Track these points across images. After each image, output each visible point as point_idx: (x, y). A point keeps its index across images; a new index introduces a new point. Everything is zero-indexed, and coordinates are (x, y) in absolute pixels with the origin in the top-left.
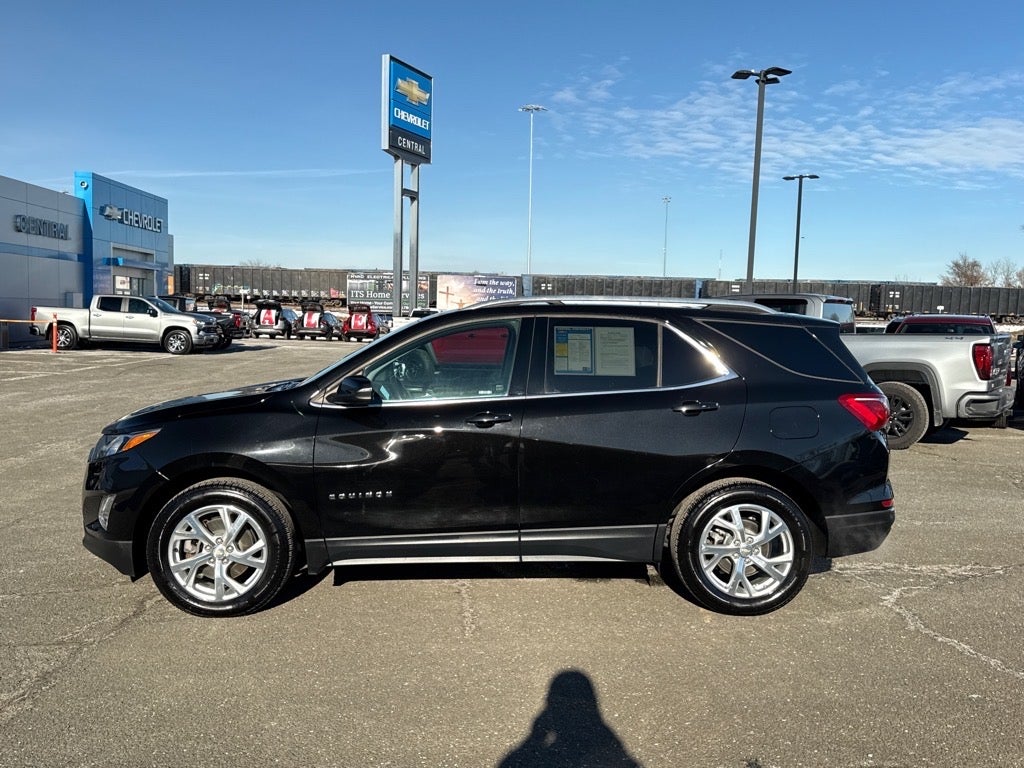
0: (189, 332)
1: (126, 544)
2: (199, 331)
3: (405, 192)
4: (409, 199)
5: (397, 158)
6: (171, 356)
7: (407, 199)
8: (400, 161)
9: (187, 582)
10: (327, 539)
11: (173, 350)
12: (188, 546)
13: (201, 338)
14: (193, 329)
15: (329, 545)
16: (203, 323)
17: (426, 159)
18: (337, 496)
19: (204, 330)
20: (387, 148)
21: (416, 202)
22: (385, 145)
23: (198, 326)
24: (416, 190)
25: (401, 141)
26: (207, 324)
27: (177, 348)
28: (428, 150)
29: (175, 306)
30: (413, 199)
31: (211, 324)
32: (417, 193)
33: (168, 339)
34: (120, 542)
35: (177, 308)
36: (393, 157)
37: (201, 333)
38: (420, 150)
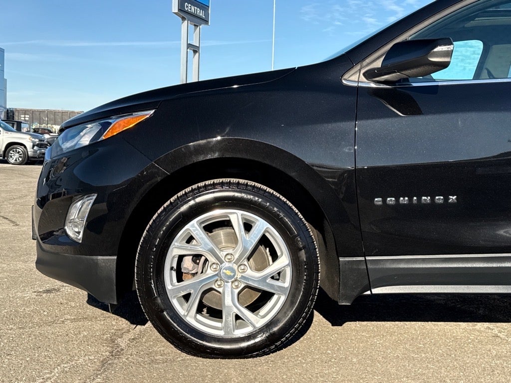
0: (25, 147)
1: (108, 261)
2: (34, 146)
3: (189, 46)
4: (192, 51)
5: (183, 19)
6: (10, 165)
7: (191, 52)
8: (186, 22)
9: (188, 311)
10: (368, 258)
11: (13, 161)
12: (187, 263)
13: (35, 152)
14: (29, 145)
15: (369, 266)
16: (37, 140)
17: (206, 21)
18: (384, 201)
19: (37, 145)
20: (176, 11)
21: (197, 54)
22: (175, 9)
23: (33, 142)
24: (198, 46)
25: (187, 7)
26: (40, 140)
27: (16, 160)
28: (207, 14)
29: (13, 127)
30: (195, 52)
31: (44, 141)
32: (199, 47)
33: (9, 152)
34: (100, 257)
35: (15, 128)
36: (181, 19)
37: (36, 148)
38: (201, 13)
